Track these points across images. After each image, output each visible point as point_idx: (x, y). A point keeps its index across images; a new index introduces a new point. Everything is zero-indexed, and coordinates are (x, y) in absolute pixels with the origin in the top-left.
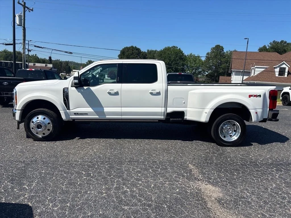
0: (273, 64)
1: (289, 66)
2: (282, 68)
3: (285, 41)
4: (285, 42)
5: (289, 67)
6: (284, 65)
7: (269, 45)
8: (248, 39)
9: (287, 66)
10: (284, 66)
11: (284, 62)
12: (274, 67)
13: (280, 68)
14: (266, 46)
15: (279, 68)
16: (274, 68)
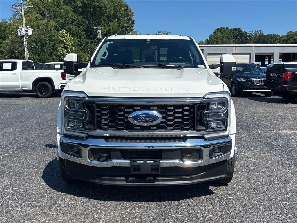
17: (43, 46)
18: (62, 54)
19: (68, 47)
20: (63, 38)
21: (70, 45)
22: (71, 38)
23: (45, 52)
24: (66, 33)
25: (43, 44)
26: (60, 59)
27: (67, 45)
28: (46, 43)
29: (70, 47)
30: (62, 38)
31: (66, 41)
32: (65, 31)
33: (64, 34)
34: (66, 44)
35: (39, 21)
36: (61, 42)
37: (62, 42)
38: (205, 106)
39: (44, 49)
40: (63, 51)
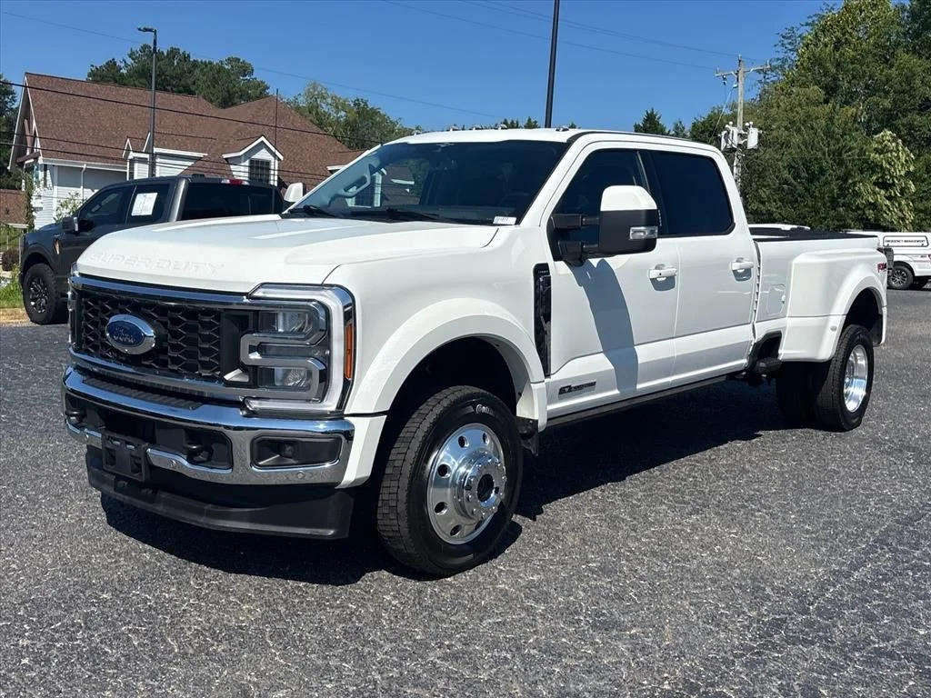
0: (220, 146)
1: (281, 157)
2: (257, 161)
3: (184, 53)
4: (186, 58)
5: (279, 159)
6: (264, 150)
7: (130, 61)
8: (155, 32)
9: (275, 156)
10: (263, 155)
11: (262, 139)
12: (225, 156)
13: (252, 162)
14: (118, 64)
15: (247, 163)
16: (226, 159)
17: (812, 179)
18: (871, 204)
19: (894, 182)
20: (882, 156)
21: (901, 176)
22: (908, 155)
23: (815, 197)
24: (894, 140)
25: (814, 172)
26: (862, 219)
27: (892, 176)
28: (822, 171)
29: (899, 180)
30: (877, 155)
31: (890, 164)
32: (889, 132)
33: (886, 142)
34: (887, 173)
35: (811, 109)
36: (874, 167)
37: (877, 165)
38: (247, 317)
39: (815, 188)
40: (875, 193)
